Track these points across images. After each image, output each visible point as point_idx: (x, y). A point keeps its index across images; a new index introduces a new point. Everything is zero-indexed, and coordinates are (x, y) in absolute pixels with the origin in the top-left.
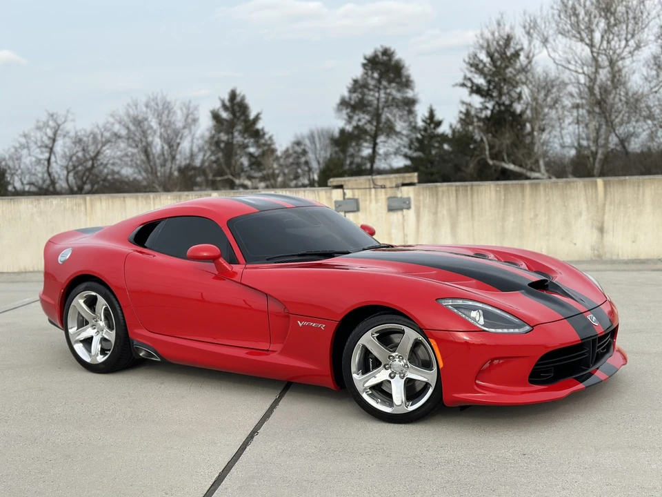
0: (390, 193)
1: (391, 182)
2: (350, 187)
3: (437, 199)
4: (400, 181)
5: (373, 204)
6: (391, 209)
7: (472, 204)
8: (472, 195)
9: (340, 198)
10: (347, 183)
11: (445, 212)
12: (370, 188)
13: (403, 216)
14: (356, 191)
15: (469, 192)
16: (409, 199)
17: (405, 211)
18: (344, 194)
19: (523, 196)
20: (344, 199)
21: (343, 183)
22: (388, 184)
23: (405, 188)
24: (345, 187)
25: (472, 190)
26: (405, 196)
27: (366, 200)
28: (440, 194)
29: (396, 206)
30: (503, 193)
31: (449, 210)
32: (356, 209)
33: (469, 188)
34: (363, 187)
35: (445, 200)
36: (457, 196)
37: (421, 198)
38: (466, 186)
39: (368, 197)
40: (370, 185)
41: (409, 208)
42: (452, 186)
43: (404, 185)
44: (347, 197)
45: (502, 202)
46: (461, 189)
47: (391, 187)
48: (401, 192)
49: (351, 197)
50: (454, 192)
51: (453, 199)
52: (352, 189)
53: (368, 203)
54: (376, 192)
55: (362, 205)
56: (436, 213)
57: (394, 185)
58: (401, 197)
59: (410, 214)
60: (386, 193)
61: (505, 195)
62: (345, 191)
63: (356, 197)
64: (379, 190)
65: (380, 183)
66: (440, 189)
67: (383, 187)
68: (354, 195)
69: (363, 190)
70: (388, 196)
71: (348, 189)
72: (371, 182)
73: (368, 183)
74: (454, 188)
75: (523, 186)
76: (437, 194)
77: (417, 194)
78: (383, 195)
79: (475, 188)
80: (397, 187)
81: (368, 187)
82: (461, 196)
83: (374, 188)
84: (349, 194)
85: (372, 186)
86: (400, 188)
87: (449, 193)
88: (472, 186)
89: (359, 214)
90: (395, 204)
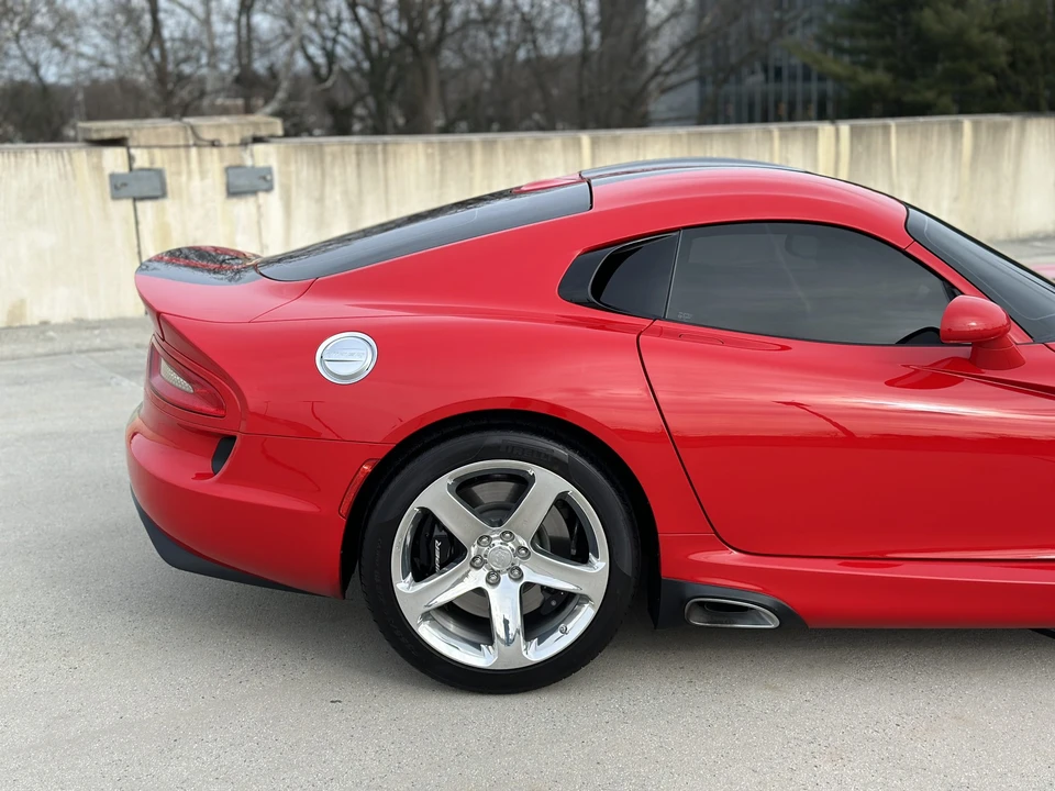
0: (231, 157)
1: (231, 132)
2: (143, 143)
3: (323, 175)
4: (249, 133)
5: (196, 182)
6: (233, 192)
7: (386, 180)
8: (385, 162)
9: (122, 168)
10: (135, 133)
11: (338, 197)
12: (187, 146)
13: (259, 207)
14: (157, 152)
15: (380, 156)
16: (269, 170)
17: (261, 195)
18: (131, 159)
19: (471, 166)
20: (131, 169)
21: (127, 134)
22: (225, 139)
23: (259, 148)
24: (131, 143)
25: (385, 152)
26: (261, 163)
27: (179, 173)
28: (328, 159)
29: (244, 184)
30: (437, 158)
31: (345, 193)
32: (159, 193)
33: (380, 148)
34: (171, 142)
35: (337, 171)
36: (359, 165)
37: (293, 168)
38: (375, 145)
39: (184, 167)
40: (186, 139)
41: (269, 189)
42: (349, 144)
43: (257, 140)
44: (138, 164)
45: (437, 175)
46: (365, 149)
47: (232, 145)
48: (252, 156)
49: (147, 165)
50: (354, 157)
51: (351, 170)
52: (148, 147)
53: (184, 178)
54: (200, 155)
55: (170, 181)
56: (321, 200)
57: (237, 141)
58: (253, 167)
59: (272, 202)
60: (221, 159)
61: (442, 163)
62: (133, 151)
63: (158, 165)
64: (207, 151)
65: (208, 135)
66: (328, 150)
67: (214, 144)
68: (152, 161)
69: (172, 151)
70: (226, 164)
71: (138, 147)
72: (190, 132)
73: (181, 134)
74: (353, 149)
75: (469, 144)
76: (322, 161)
77: (285, 161)
78: (215, 162)
79: (390, 148)
80: (244, 144)
81: (182, 142)
82: (366, 158)
83: (195, 145)
84: (142, 159)
85: (191, 142)
86: (250, 147)
87: (343, 158)
88: (385, 144)
89: (167, 203)
90: (242, 182)
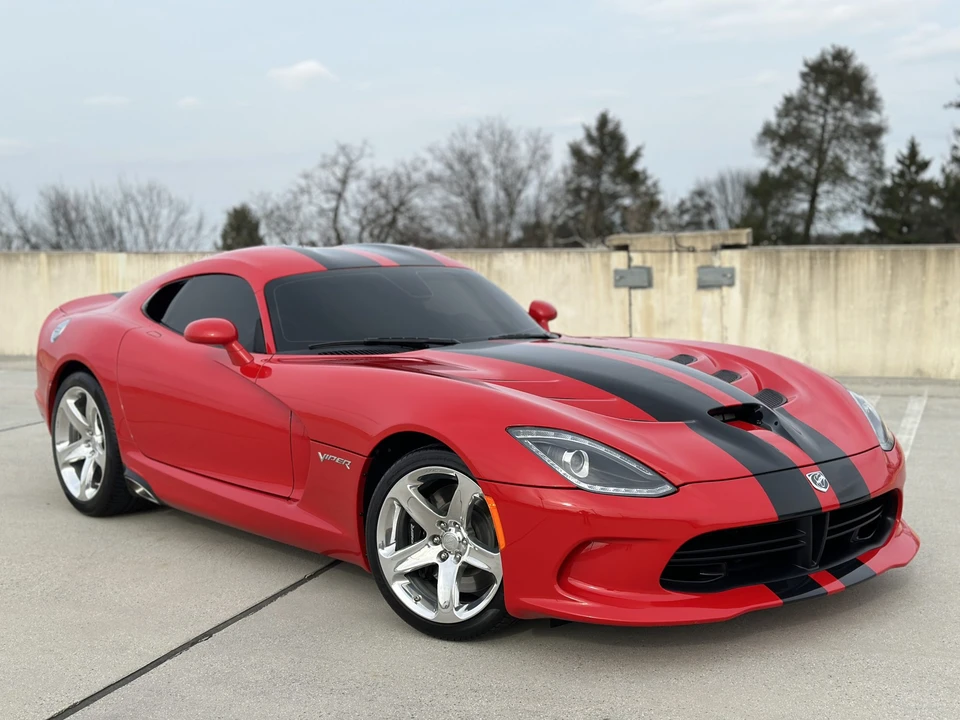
0: (703, 259)
1: (704, 242)
2: (639, 248)
3: (778, 275)
4: (719, 241)
5: (675, 277)
6: (703, 286)
7: (836, 280)
8: (837, 266)
9: (623, 266)
10: (635, 242)
11: (791, 294)
12: (671, 251)
13: (722, 298)
14: (649, 256)
15: (832, 262)
16: (732, 270)
17: (725, 290)
18: (630, 259)
19: (924, 272)
20: (629, 266)
21: (628, 242)
22: (699, 246)
23: (727, 253)
24: (631, 248)
25: (837, 257)
26: (727, 265)
27: (663, 270)
28: (784, 263)
29: (711, 281)
30: (889, 264)
31: (797, 290)
32: (646, 284)
33: (832, 255)
34: (659, 248)
35: (791, 272)
36: (811, 268)
37: (753, 268)
38: (829, 252)
39: (667, 265)
40: (670, 246)
41: (731, 284)
42: (804, 250)
43: (726, 247)
44: (634, 264)
45: (888, 279)
46: (818, 256)
47: (705, 251)
48: (720, 258)
49: (640, 264)
50: (807, 261)
51: (804, 272)
52: (642, 251)
53: (666, 274)
54: (679, 258)
55: (656, 277)
56: (775, 295)
57: (709, 247)
58: (720, 267)
59: (734, 294)
60: (696, 260)
61: (892, 268)
62: (633, 255)
63: (648, 264)
64: (685, 255)
65: (686, 243)
66: (784, 255)
67: (693, 250)
68: (644, 261)
69: (659, 255)
70: (699, 264)
71: (636, 251)
72: (673, 241)
73: (667, 244)
74: (807, 255)
75: (924, 254)
76: (778, 263)
77: (746, 263)
78: (690, 263)
79: (842, 255)
80: (714, 250)
81: (667, 248)
82: (818, 262)
83: (677, 250)
84: (637, 259)
85: (674, 248)
86: (719, 252)
87: (798, 262)
88: (837, 251)
89: (652, 291)
90: (709, 278)
